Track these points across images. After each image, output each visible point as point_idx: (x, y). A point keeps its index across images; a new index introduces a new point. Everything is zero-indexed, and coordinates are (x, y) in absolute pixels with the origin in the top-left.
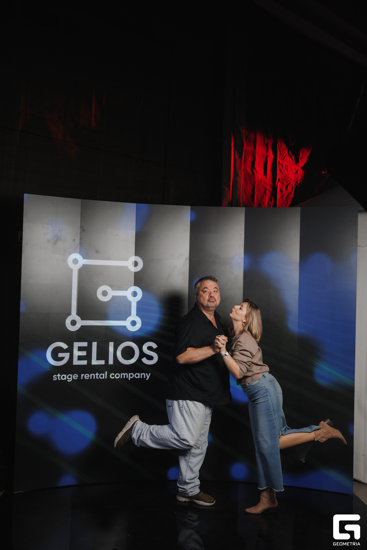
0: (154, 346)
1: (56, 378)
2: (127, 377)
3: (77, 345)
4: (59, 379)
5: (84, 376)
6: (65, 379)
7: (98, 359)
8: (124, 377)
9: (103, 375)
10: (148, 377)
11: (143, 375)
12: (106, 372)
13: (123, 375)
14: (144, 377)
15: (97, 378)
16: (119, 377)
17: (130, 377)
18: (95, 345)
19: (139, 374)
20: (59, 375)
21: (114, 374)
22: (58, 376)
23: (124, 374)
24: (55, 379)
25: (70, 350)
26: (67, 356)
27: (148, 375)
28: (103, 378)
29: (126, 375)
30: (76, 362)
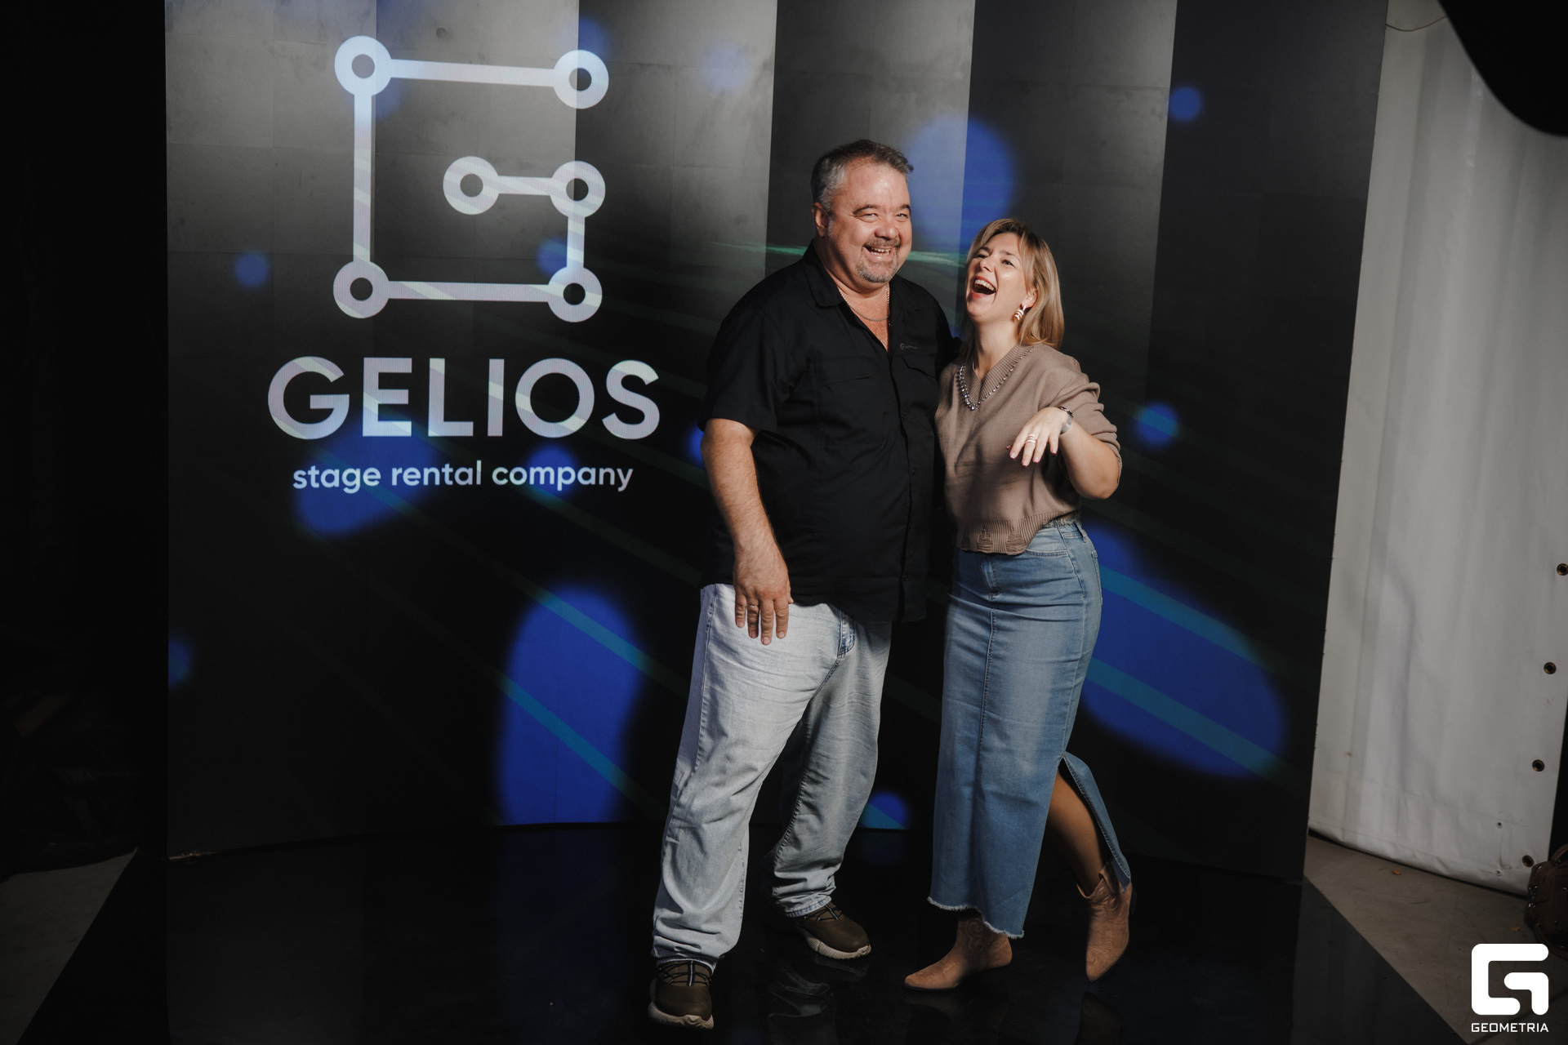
0: (648, 374)
1: (304, 482)
2: (552, 481)
3: (374, 367)
4: (315, 485)
5: (400, 477)
6: (336, 483)
7: (449, 416)
8: (542, 481)
9: (470, 471)
10: (625, 482)
11: (607, 476)
12: (479, 463)
13: (537, 475)
14: (612, 482)
15: (449, 482)
16: (523, 481)
17: (561, 480)
18: (437, 366)
19: (593, 471)
20: (313, 472)
21: (505, 471)
22: (309, 473)
23: (542, 471)
24: (300, 483)
25: (352, 385)
26: (340, 405)
27: (625, 476)
28: (470, 481)
29: (547, 475)
30: (373, 427)
